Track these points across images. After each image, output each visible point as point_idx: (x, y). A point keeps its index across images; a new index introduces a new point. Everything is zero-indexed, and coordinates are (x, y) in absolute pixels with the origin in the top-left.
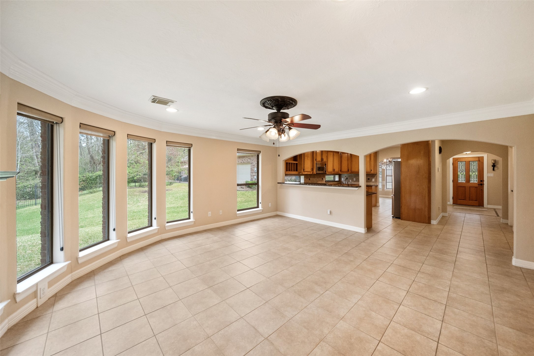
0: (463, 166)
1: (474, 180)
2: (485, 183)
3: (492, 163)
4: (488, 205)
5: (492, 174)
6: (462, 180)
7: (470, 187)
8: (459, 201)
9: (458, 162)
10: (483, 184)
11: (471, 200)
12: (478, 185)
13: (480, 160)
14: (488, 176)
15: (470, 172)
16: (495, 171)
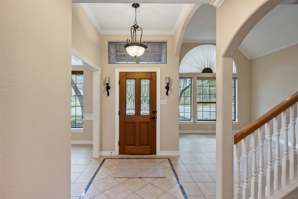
0: (132, 86)
1: (145, 110)
2: (158, 115)
3: (166, 83)
4: (161, 151)
5: (165, 102)
6: (130, 110)
7: (140, 122)
8: (128, 148)
9: (127, 79)
10: (156, 118)
11: (142, 145)
12: (150, 119)
13: (153, 77)
14: (161, 104)
15: (140, 97)
16: (169, 96)
